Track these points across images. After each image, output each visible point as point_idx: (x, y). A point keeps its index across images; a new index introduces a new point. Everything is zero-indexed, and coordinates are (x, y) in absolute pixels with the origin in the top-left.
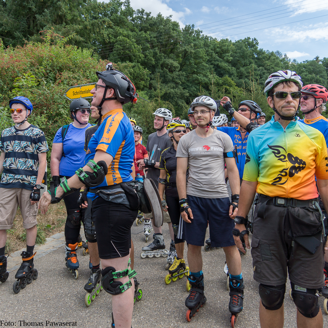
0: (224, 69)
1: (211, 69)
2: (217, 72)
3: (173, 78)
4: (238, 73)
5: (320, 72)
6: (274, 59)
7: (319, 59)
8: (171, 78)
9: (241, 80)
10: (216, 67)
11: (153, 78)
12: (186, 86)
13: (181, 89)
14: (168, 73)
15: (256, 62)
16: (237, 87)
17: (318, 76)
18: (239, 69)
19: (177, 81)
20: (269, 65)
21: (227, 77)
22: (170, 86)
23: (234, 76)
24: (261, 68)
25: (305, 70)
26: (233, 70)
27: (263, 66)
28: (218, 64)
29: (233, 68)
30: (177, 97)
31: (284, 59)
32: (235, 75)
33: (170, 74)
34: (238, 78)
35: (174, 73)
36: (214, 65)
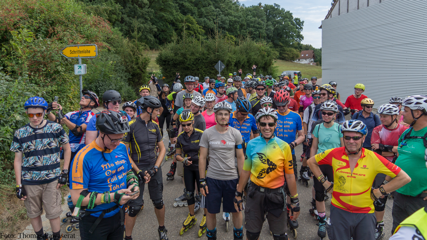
0: (188, 9)
1: (176, 7)
2: (181, 10)
3: (143, 13)
4: (199, 12)
5: (261, 16)
6: (228, 3)
7: (261, 5)
8: (141, 14)
9: (201, 19)
10: (181, 6)
11: (124, 13)
12: (154, 22)
13: (150, 25)
14: (138, 9)
15: (214, 4)
16: (198, 25)
17: (260, 20)
18: (200, 9)
19: (146, 17)
20: (224, 7)
21: (189, 15)
22: (141, 21)
23: (195, 15)
24: (218, 9)
25: (250, 14)
26: (195, 10)
27: (219, 8)
28: (183, 3)
29: (195, 8)
30: (147, 32)
31: (235, 3)
32: (197, 14)
33: (140, 10)
34: (198, 17)
35: (144, 9)
36: (179, 4)
